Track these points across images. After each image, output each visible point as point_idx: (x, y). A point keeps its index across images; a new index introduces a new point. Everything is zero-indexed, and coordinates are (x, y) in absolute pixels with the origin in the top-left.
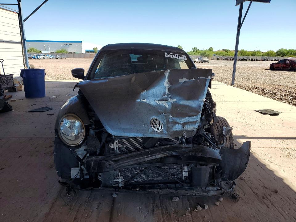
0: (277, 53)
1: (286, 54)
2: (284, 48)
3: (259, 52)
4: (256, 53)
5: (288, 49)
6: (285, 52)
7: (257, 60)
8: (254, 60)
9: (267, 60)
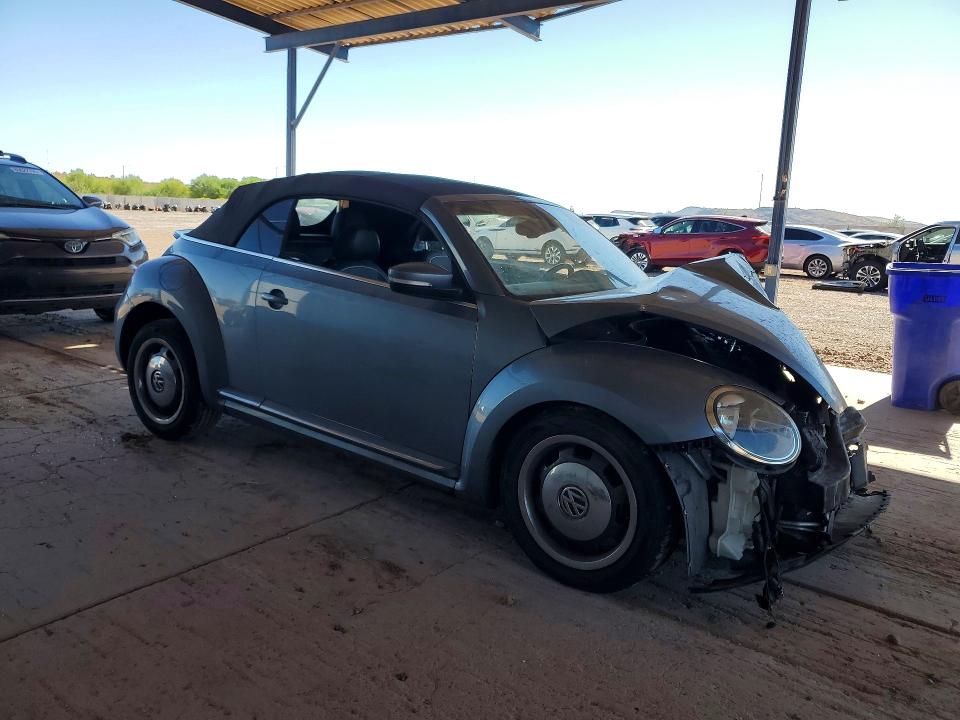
0: (192, 188)
1: (218, 191)
2: (209, 173)
3: (136, 180)
4: (129, 183)
5: (221, 176)
6: (215, 186)
7: (142, 208)
8: (135, 208)
9: (175, 209)
